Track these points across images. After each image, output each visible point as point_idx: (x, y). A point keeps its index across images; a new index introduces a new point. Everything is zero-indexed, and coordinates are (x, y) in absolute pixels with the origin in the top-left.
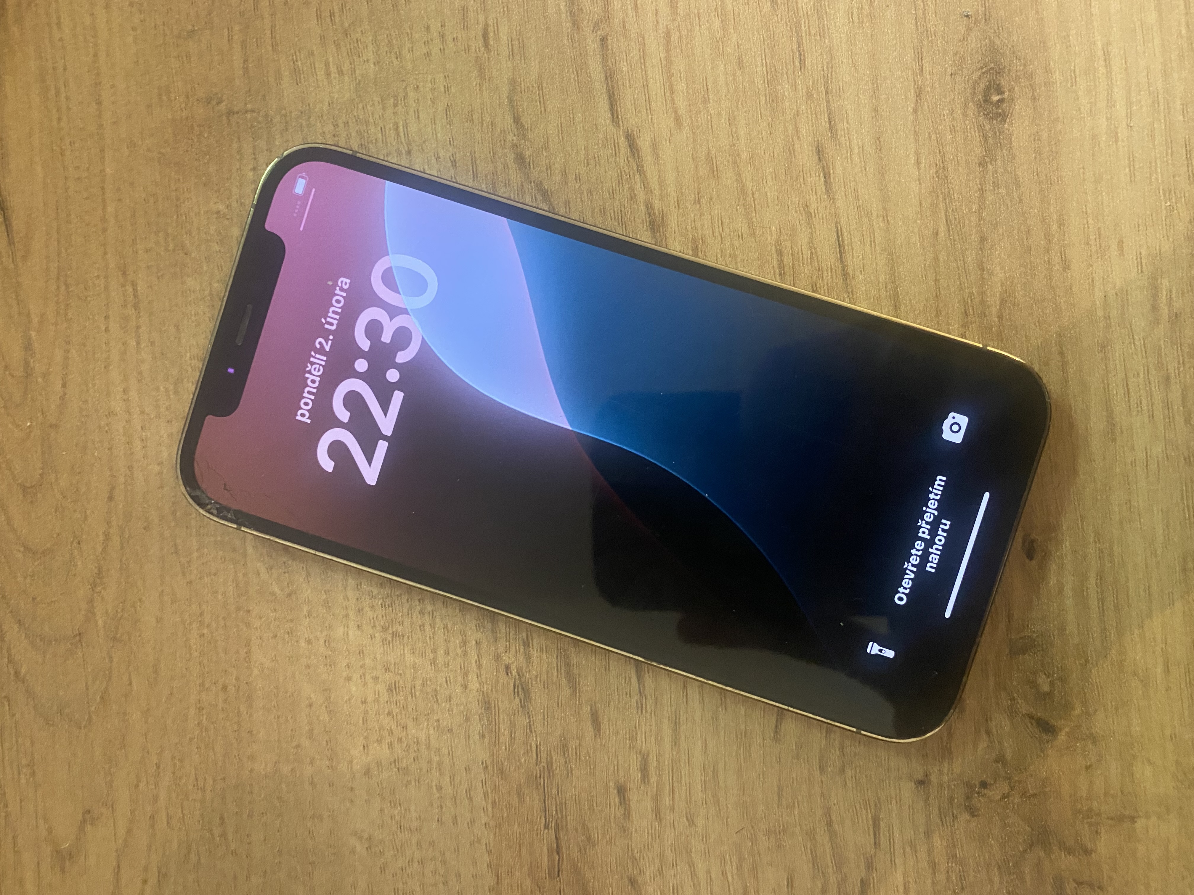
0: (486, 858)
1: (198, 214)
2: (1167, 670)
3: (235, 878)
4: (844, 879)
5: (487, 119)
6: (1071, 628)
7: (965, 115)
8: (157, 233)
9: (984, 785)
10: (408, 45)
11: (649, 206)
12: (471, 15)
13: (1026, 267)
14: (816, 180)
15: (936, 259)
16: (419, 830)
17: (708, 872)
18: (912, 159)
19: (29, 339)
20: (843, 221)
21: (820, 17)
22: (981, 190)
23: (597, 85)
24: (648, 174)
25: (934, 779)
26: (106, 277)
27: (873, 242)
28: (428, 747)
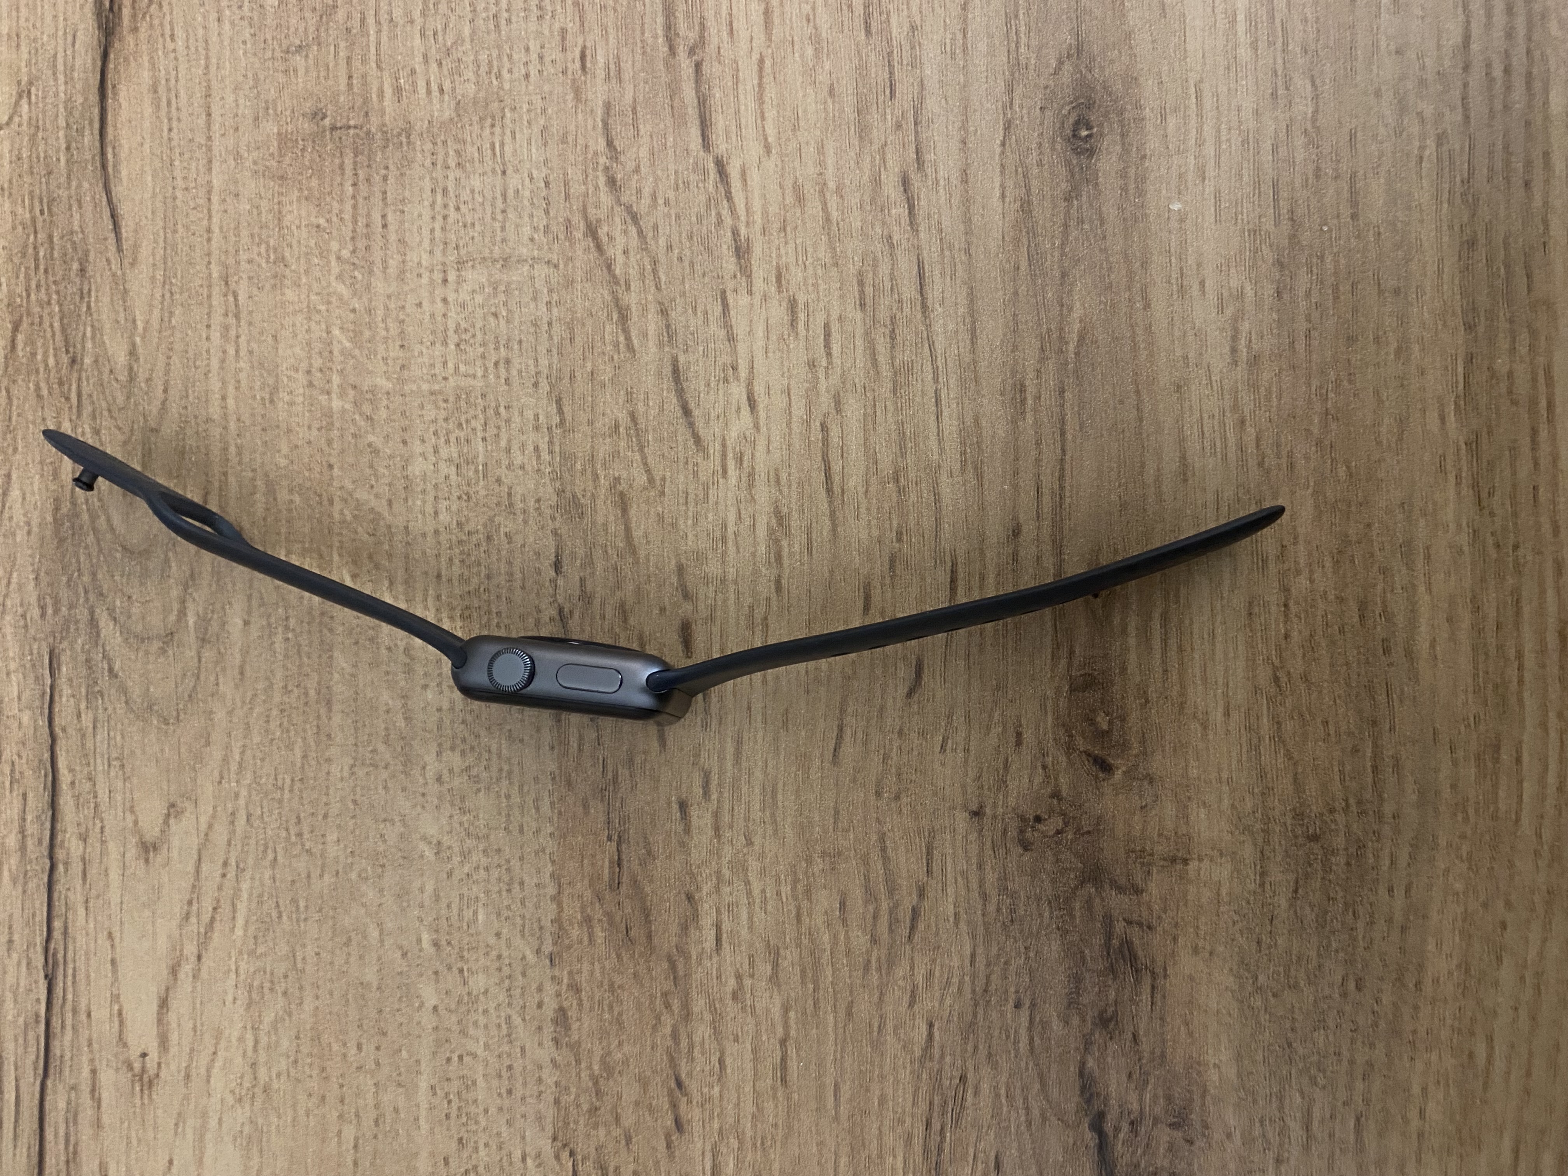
0: (550, 868)
1: (298, 227)
2: (1227, 714)
3: (309, 876)
4: (896, 906)
5: (581, 141)
6: (1132, 667)
7: (1053, 149)
8: (259, 245)
9: (1038, 819)
10: (507, 65)
11: (735, 233)
12: (569, 37)
13: (1106, 304)
14: (900, 211)
15: (1016, 293)
16: (487, 837)
17: (763, 891)
18: (997, 193)
19: (134, 345)
20: (925, 253)
21: (913, 48)
22: (1066, 226)
23: (690, 110)
24: (736, 200)
25: (988, 811)
26: (210, 286)
27: (953, 275)
28: (499, 756)
